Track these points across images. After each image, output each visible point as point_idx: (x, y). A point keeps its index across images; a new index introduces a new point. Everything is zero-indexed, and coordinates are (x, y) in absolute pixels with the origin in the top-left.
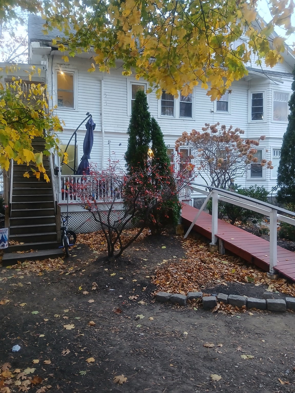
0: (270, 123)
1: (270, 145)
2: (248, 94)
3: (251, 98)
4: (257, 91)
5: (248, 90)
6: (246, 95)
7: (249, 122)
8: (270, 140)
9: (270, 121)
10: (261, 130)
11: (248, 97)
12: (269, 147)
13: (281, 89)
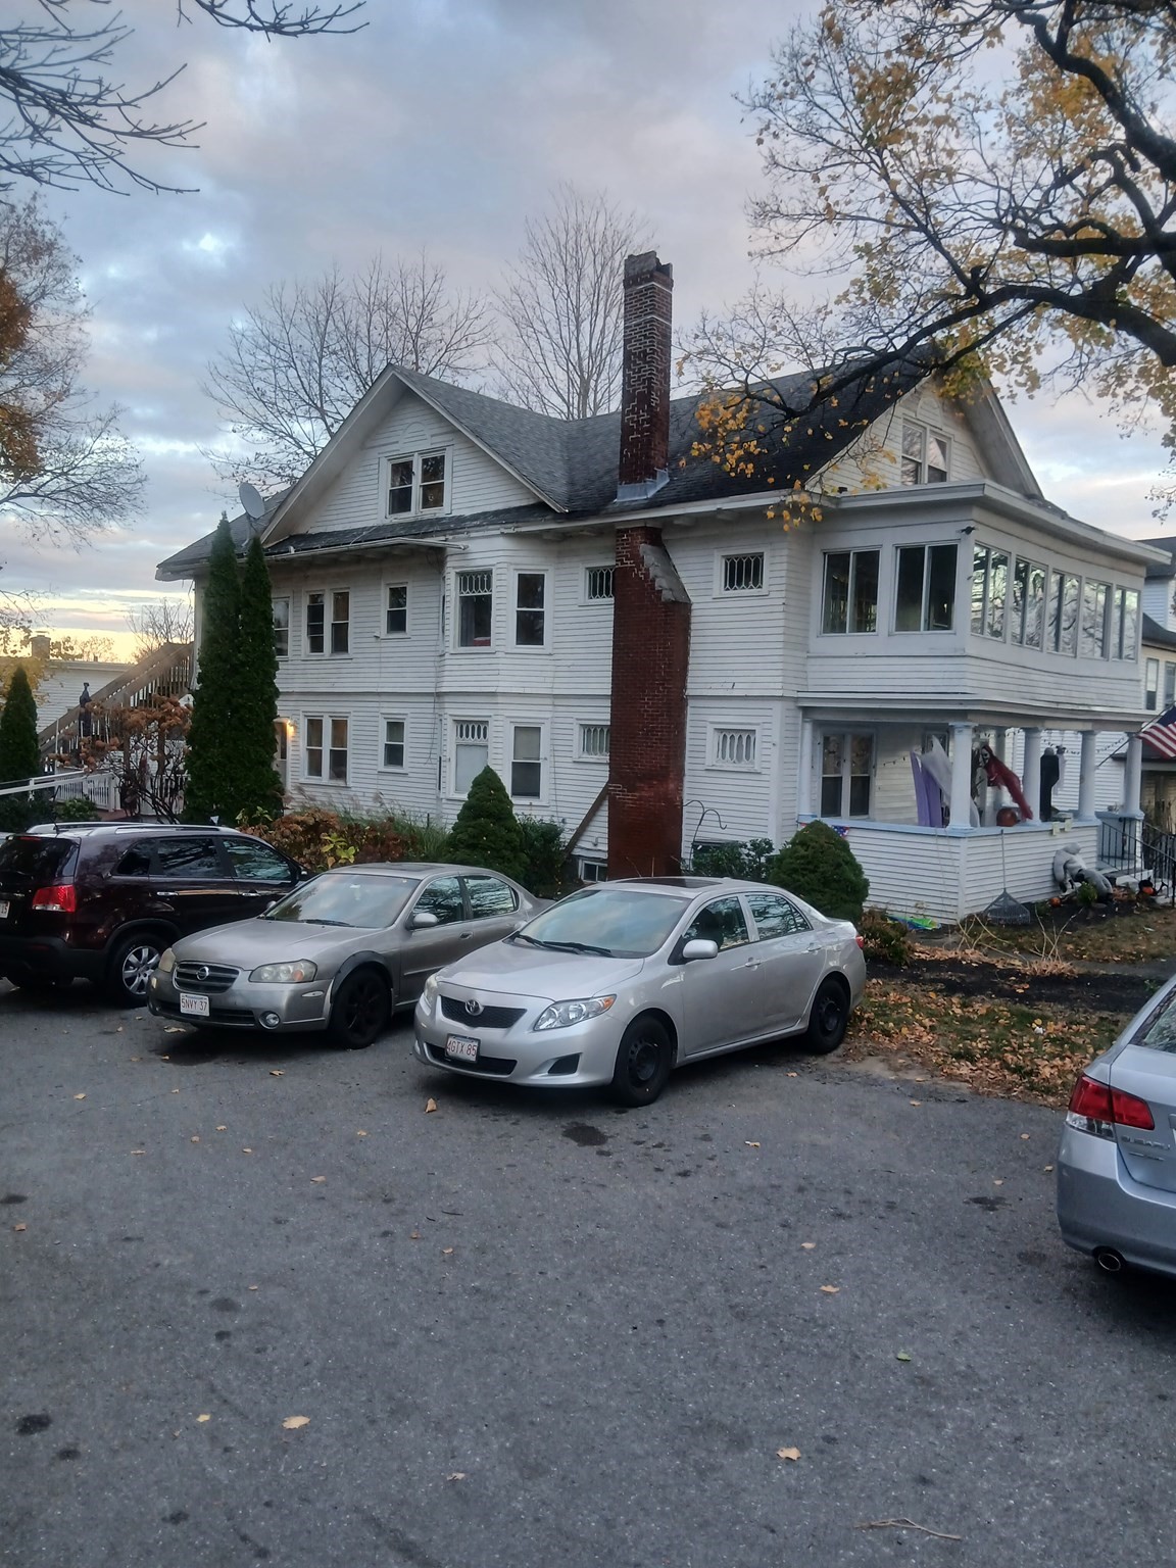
0: (447, 656)
9: (447, 649)
13: (473, 563)
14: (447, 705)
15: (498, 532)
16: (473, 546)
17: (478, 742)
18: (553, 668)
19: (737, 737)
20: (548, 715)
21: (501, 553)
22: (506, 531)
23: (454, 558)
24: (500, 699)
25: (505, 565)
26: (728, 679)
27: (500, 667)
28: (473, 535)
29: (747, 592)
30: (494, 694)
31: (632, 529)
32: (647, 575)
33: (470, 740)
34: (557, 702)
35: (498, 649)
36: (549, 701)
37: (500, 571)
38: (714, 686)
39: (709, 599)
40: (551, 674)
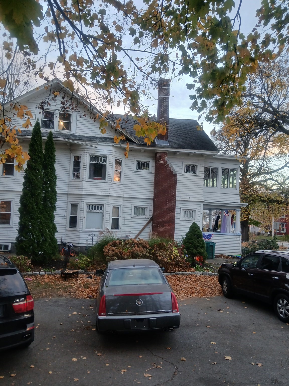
0: (84, 182)
1: (83, 200)
2: (71, 157)
3: (73, 160)
4: (77, 154)
5: (71, 153)
6: (69, 158)
7: (70, 180)
8: (83, 196)
9: (84, 180)
10: (77, 188)
11: (70, 159)
12: (83, 202)
13: (98, 153)
14: (83, 199)
15: (111, 145)
16: (99, 147)
17: (98, 211)
18: (124, 189)
19: (189, 211)
20: (122, 203)
21: (111, 152)
22: (115, 145)
23: (88, 150)
24: (110, 198)
25: (112, 156)
26: (188, 196)
27: (110, 187)
28: (98, 144)
29: (191, 174)
30: (108, 196)
31: (163, 153)
32: (168, 166)
33: (93, 211)
34: (125, 199)
35: (109, 181)
36: (122, 199)
37: (110, 157)
38: (183, 198)
39: (181, 175)
40: (123, 191)
